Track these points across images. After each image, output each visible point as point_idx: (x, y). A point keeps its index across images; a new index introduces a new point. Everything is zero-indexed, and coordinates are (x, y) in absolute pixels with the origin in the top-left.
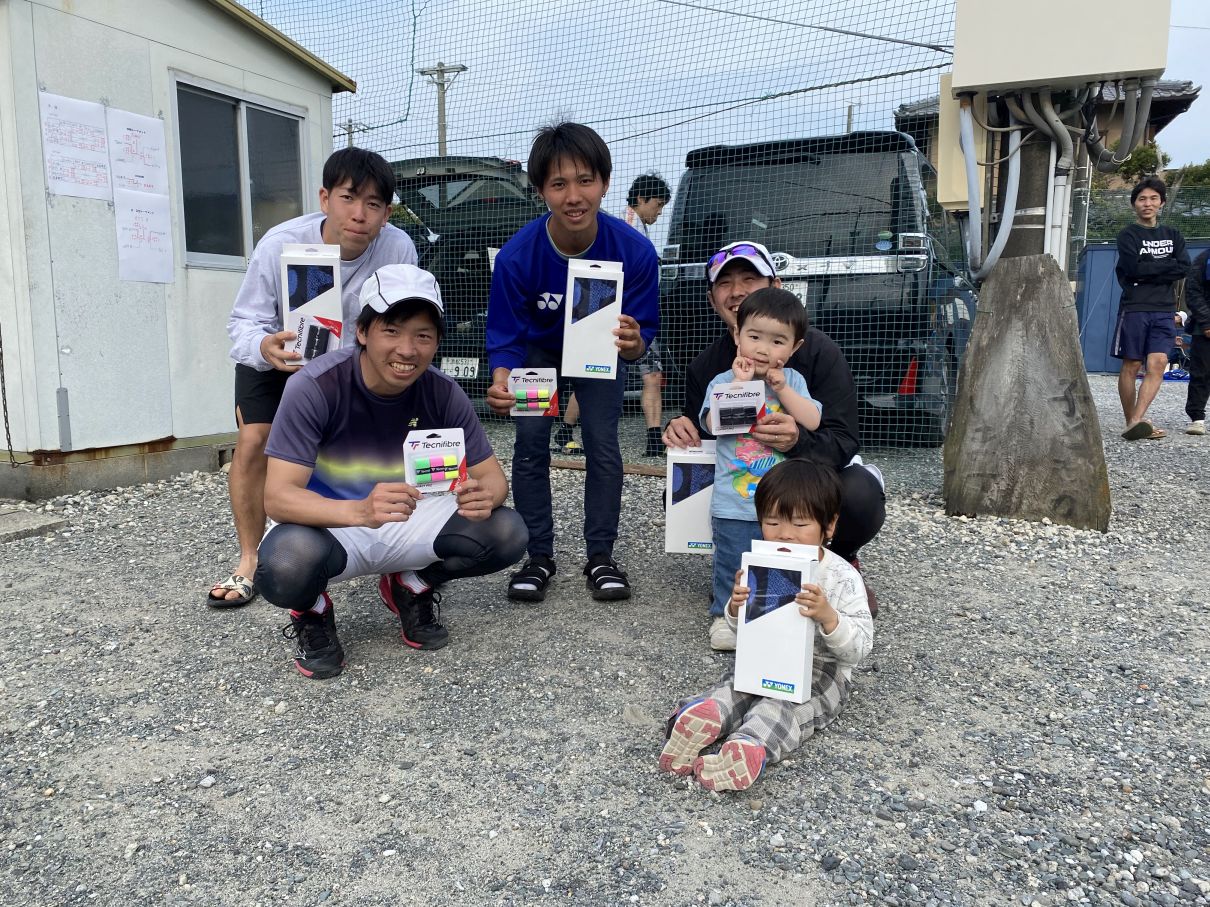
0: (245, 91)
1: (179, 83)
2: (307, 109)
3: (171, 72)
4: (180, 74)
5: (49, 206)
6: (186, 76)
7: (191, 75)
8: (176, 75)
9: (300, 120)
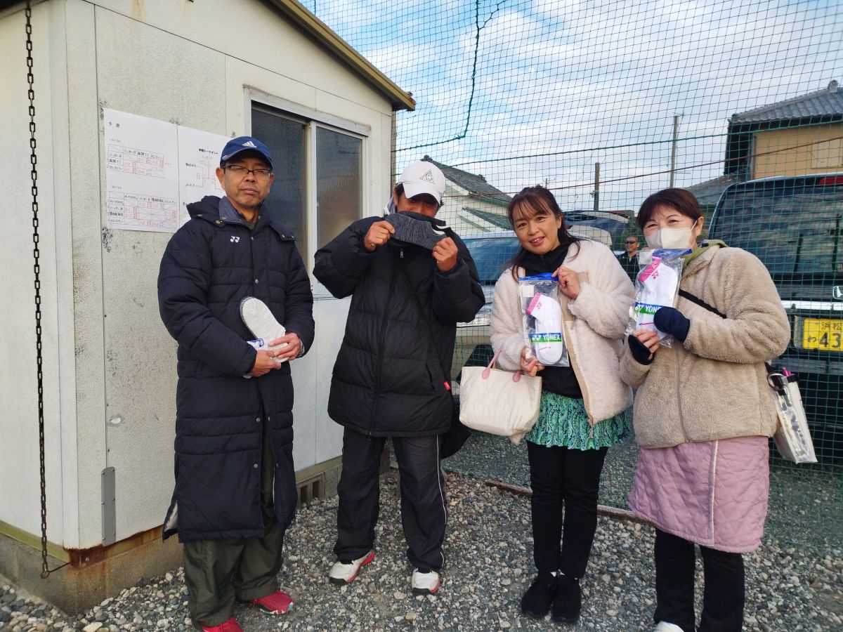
0: (316, 110)
1: (254, 103)
2: (370, 128)
3: (246, 90)
4: (255, 92)
5: (105, 250)
6: (261, 94)
7: (265, 93)
8: (251, 93)
9: (363, 138)
